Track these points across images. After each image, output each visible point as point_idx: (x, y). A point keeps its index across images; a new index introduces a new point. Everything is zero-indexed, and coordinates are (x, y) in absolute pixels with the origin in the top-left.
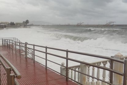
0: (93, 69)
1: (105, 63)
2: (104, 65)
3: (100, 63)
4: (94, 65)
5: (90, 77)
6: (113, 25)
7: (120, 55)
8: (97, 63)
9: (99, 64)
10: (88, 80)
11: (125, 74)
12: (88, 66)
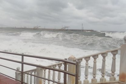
0: (49, 72)
1: (60, 66)
2: (59, 67)
3: (56, 65)
4: (49, 68)
5: (46, 80)
6: (68, 29)
7: (73, 57)
8: (53, 66)
9: (54, 67)
10: (44, 83)
11: (77, 74)
12: (45, 69)
